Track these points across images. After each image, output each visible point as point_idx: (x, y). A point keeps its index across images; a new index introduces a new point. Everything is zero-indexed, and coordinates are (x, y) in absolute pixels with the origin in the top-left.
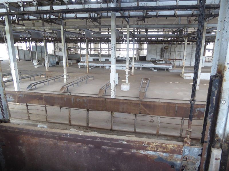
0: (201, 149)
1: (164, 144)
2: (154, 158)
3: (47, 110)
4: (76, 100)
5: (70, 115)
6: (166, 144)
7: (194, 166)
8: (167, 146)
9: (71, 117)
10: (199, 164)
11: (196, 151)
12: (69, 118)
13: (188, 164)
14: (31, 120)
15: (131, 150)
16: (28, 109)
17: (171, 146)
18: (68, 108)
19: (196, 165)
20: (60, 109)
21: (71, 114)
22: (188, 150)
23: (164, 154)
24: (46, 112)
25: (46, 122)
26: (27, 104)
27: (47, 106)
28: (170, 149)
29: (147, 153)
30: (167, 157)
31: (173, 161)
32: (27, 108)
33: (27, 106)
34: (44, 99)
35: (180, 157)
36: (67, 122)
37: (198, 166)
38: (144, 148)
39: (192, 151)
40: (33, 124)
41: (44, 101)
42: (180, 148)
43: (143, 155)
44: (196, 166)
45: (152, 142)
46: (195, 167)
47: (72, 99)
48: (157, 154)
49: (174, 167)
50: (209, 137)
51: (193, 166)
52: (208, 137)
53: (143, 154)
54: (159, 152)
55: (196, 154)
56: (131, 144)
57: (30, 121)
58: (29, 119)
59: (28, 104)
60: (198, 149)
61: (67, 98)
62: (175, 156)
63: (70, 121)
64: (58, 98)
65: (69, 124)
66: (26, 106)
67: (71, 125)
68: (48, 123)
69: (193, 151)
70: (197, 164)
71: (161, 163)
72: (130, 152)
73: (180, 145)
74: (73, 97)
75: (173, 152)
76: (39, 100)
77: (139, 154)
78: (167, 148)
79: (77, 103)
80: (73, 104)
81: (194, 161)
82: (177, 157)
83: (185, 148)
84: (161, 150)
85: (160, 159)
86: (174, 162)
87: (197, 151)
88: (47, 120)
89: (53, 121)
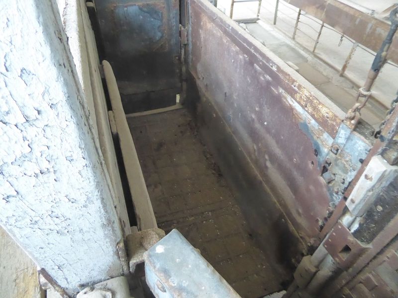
0: (369, 148)
1: (317, 100)
2: (300, 120)
3: (322, 33)
4: (375, 30)
5: (350, 55)
6: (320, 102)
7: (345, 175)
8: (320, 106)
9: (350, 61)
10: (353, 177)
11: (359, 149)
12: (346, 62)
13: (337, 165)
14: (295, 41)
15: (279, 87)
16: (300, 20)
17: (324, 111)
18: (354, 41)
19: (347, 176)
20: (342, 37)
21: (352, 56)
22: (345, 134)
23: (313, 122)
24: (319, 35)
25: (311, 52)
26: (300, 11)
27: (325, 24)
28: (321, 115)
29: (294, 105)
30: (314, 128)
31: (319, 142)
32: (298, 18)
33: (300, 14)
34: (325, 9)
35: (330, 141)
36: (340, 68)
37: (349, 180)
38: (292, 93)
39: (353, 142)
40: (294, 49)
41: (324, 13)
42: (335, 123)
43: (288, 105)
44: (347, 178)
45: (304, 88)
46: (345, 178)
47: (370, 26)
48: (304, 115)
49: (317, 155)
50: (393, 131)
51: (343, 176)
52: (393, 129)
53: (290, 104)
54: (307, 111)
55: (357, 154)
56: (280, 75)
57: (293, 42)
58: (294, 38)
59: (302, 12)
60: (364, 145)
61: (361, 21)
62: (325, 135)
63: (345, 67)
64: (347, 14)
65: (341, 73)
66: (297, 14)
67: (342, 75)
68: (313, 56)
69: (354, 145)
70: (349, 173)
71: (305, 135)
72: (278, 90)
73: (337, 117)
74: (374, 22)
75: (323, 122)
76: (318, 8)
77: (285, 100)
78: (318, 111)
79: (373, 38)
80: (365, 36)
81: (347, 166)
82: (327, 139)
83: (343, 128)
84: (310, 110)
85: (305, 126)
86: (320, 146)
87: (361, 150)
88: (314, 51)
89: (324, 57)
